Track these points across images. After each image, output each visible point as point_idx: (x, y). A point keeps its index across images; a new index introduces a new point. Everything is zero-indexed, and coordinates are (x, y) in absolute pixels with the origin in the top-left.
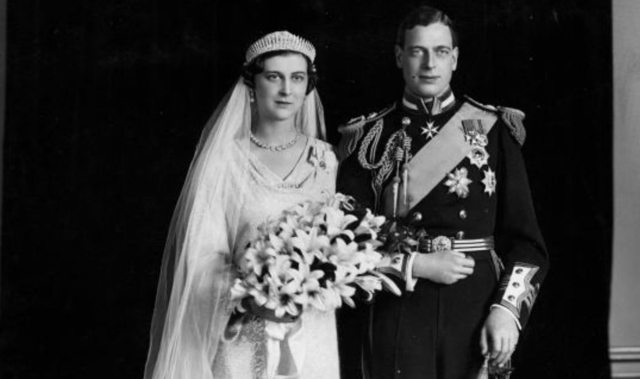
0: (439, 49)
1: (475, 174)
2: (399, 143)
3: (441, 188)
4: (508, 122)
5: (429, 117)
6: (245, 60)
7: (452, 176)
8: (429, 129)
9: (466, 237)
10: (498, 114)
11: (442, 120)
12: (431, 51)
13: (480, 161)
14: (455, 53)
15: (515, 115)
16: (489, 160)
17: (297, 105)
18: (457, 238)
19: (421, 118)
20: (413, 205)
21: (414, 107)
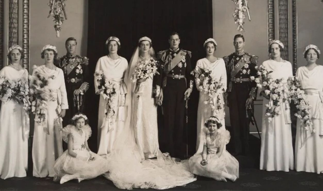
0: (177, 39)
1: (183, 64)
2: (169, 57)
3: (177, 66)
4: (189, 54)
5: (175, 52)
6: (138, 42)
7: (179, 64)
8: (175, 55)
9: (181, 75)
10: (187, 52)
11: (177, 53)
12: (175, 40)
13: (184, 61)
14: (179, 40)
15: (190, 52)
16: (186, 61)
17: (148, 50)
18: (179, 75)
19: (173, 53)
20: (172, 69)
21: (172, 50)
